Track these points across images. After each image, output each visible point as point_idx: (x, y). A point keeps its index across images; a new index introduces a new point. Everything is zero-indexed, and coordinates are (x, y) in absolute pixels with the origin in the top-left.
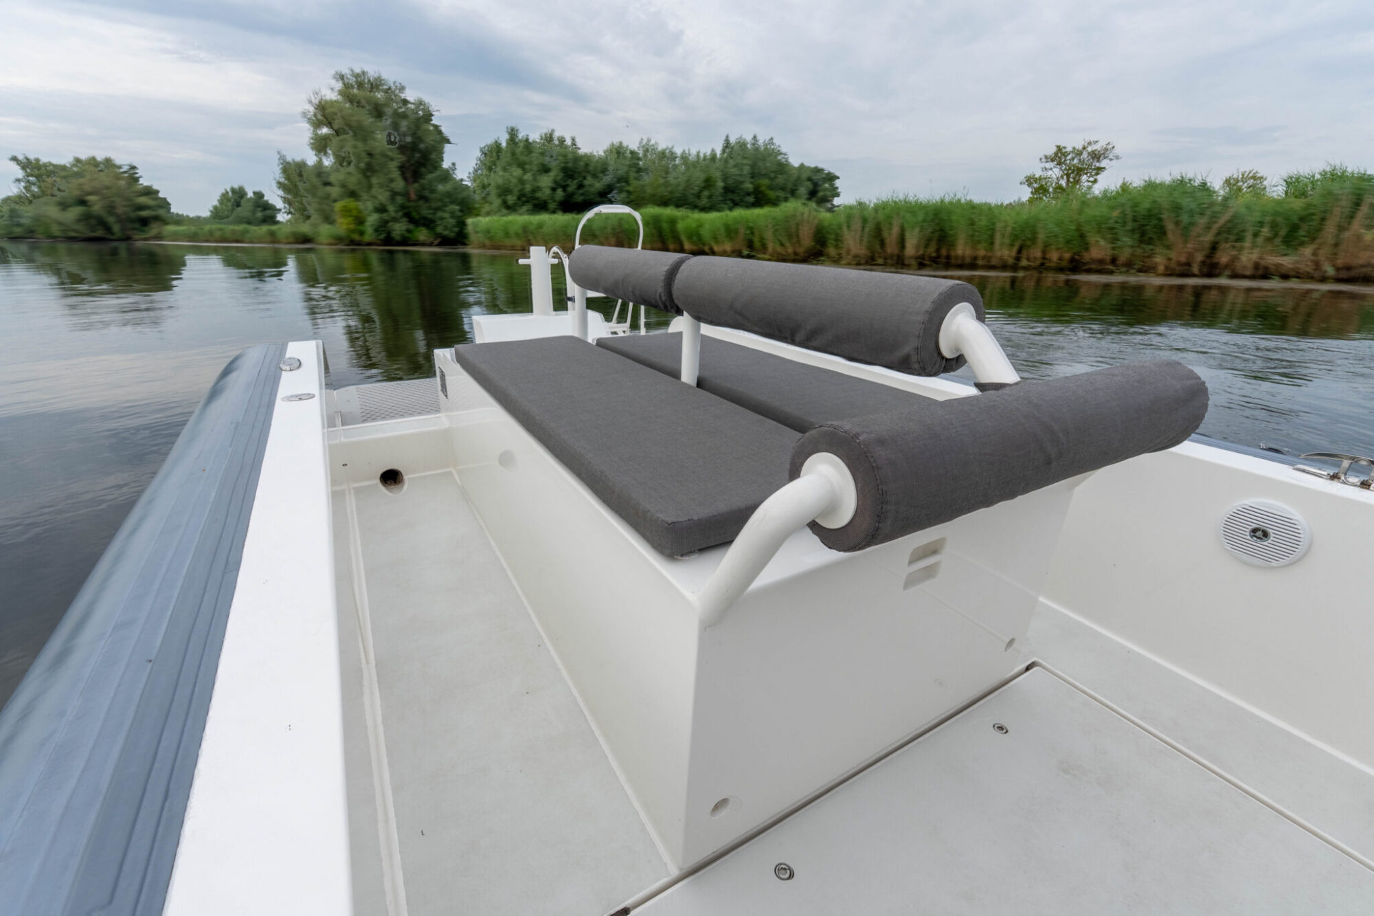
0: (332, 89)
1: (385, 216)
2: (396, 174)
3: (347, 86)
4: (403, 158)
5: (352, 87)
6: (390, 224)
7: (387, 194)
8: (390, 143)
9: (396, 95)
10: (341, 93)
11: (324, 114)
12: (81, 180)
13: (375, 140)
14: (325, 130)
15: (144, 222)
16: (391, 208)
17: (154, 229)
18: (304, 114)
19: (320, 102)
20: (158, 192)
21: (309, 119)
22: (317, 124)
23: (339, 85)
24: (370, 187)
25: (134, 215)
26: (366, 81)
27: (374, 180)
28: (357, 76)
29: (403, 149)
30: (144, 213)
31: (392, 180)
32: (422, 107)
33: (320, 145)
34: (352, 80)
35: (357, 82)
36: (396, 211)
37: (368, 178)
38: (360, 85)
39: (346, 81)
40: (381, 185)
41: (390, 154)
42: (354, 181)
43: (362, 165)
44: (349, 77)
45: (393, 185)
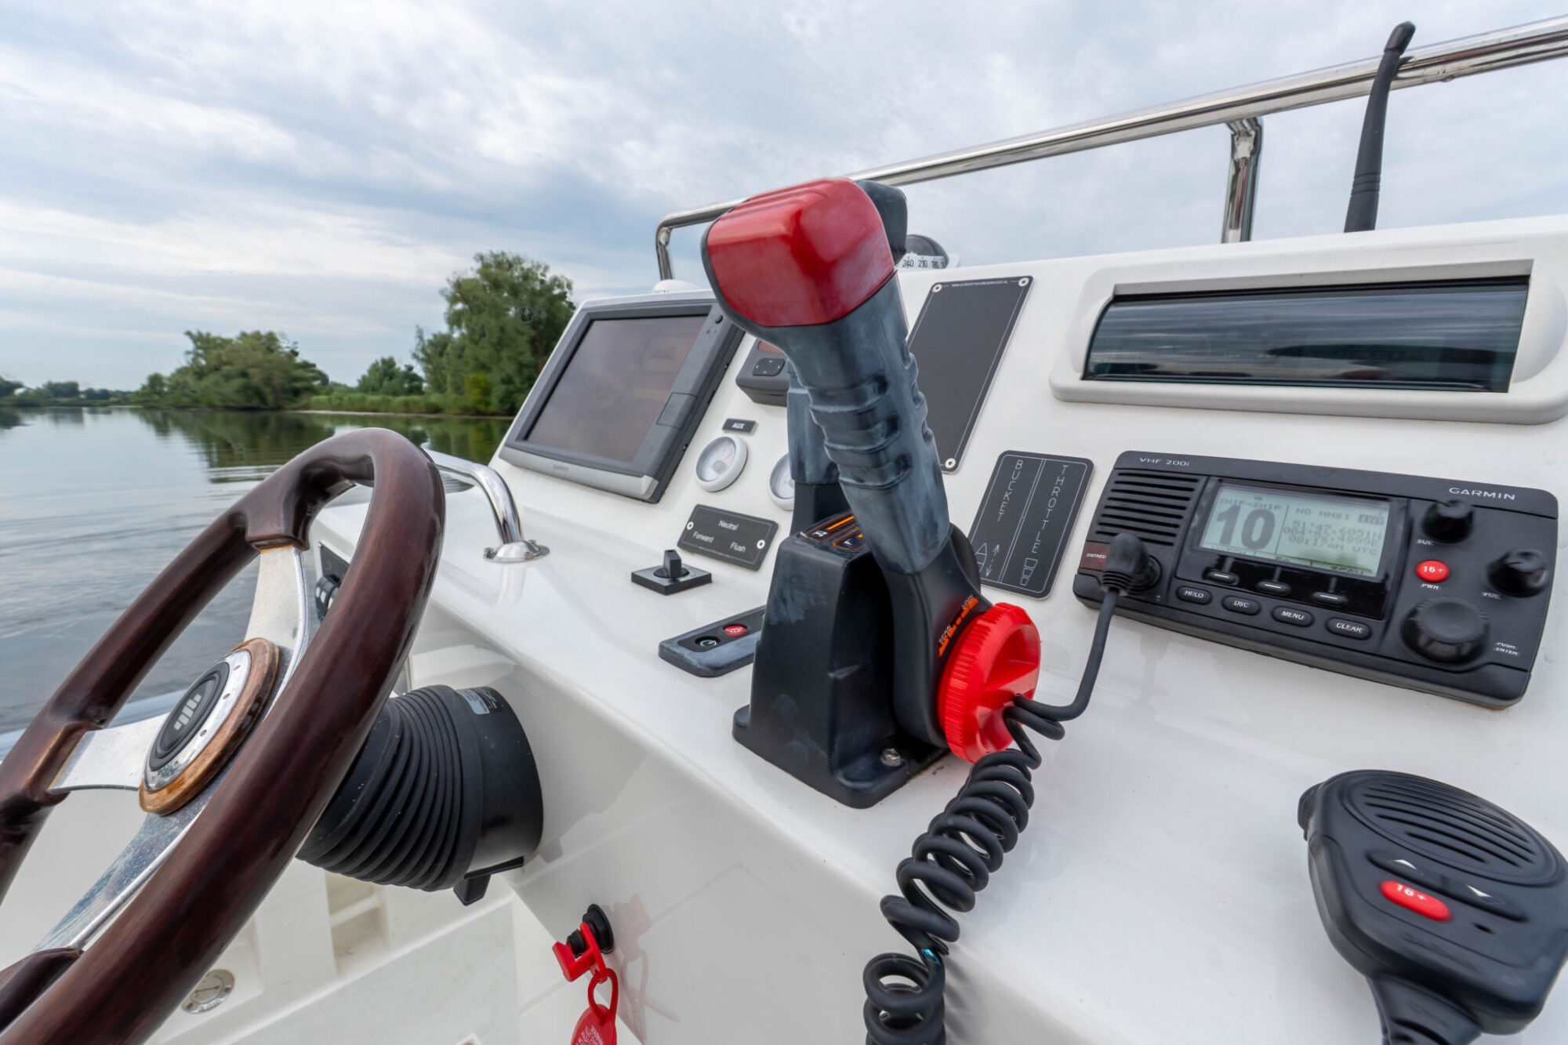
0: (472, 269)
1: (511, 387)
2: (526, 349)
3: (486, 266)
4: (533, 333)
5: (491, 266)
6: (515, 396)
7: (514, 367)
8: (523, 318)
9: (533, 273)
10: (479, 271)
11: (461, 291)
12: (221, 351)
13: (507, 315)
14: (459, 306)
15: (297, 393)
16: (517, 380)
17: (304, 399)
18: (442, 292)
19: (458, 281)
20: (314, 365)
21: (446, 296)
22: (453, 300)
23: (478, 265)
24: (499, 359)
25: (287, 386)
26: (505, 260)
27: (504, 354)
28: (496, 256)
29: (535, 325)
30: (298, 385)
31: (521, 353)
32: (557, 283)
33: (454, 320)
34: (490, 260)
35: (495, 262)
36: (522, 383)
37: (498, 351)
38: (499, 265)
39: (485, 261)
40: (509, 358)
41: (520, 328)
42: (485, 352)
43: (494, 340)
44: (488, 257)
45: (521, 358)
